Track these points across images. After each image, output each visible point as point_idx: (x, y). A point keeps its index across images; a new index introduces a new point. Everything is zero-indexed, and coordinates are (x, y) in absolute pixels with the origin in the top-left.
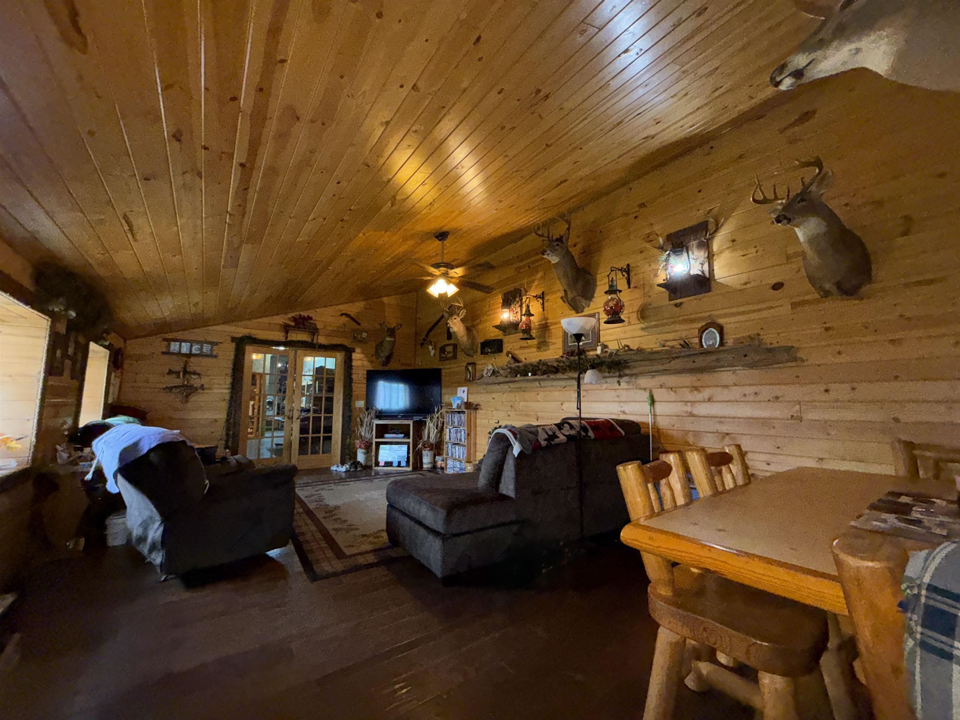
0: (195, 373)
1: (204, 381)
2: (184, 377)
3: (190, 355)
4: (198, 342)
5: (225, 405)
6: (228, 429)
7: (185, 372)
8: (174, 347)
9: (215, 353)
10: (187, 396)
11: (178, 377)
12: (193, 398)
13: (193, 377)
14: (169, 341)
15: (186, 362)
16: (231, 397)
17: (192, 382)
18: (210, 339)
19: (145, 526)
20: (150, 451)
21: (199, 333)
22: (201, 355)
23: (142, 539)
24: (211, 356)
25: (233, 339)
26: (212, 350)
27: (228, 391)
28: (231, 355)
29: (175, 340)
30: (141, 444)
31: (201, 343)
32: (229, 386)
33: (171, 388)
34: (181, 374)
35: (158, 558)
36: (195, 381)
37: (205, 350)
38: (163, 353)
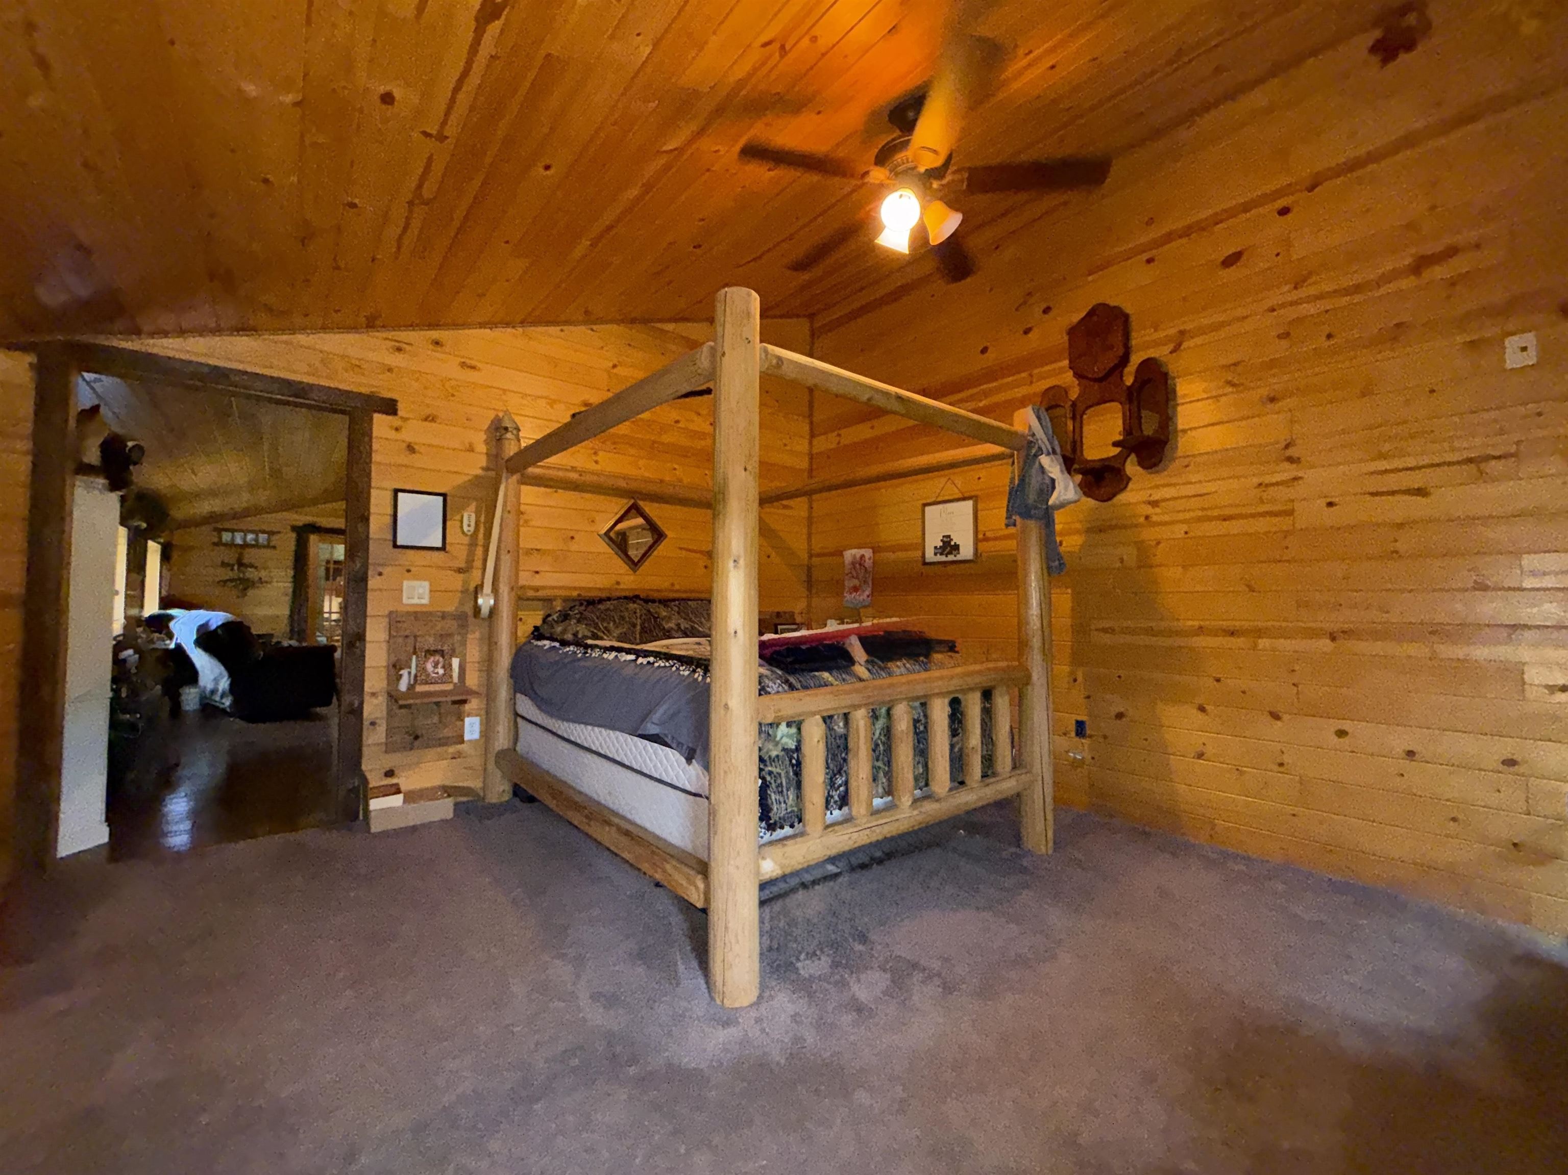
0: (252, 566)
1: (263, 574)
2: (238, 569)
3: (246, 545)
4: (252, 532)
5: (288, 599)
6: (292, 625)
7: (241, 564)
8: (226, 537)
9: (272, 544)
10: (245, 589)
11: (232, 570)
12: (250, 592)
13: (250, 569)
14: (220, 531)
15: (241, 554)
16: (294, 592)
17: (247, 575)
18: (264, 527)
19: (216, 681)
20: (218, 627)
21: (252, 522)
22: (257, 546)
23: (213, 692)
24: (268, 546)
25: (294, 528)
26: (269, 540)
27: (290, 585)
28: (292, 546)
29: (227, 530)
30: (210, 623)
31: (256, 532)
32: (291, 580)
33: (225, 582)
34: (236, 567)
35: (227, 702)
36: (251, 574)
37: (261, 540)
38: (215, 544)
